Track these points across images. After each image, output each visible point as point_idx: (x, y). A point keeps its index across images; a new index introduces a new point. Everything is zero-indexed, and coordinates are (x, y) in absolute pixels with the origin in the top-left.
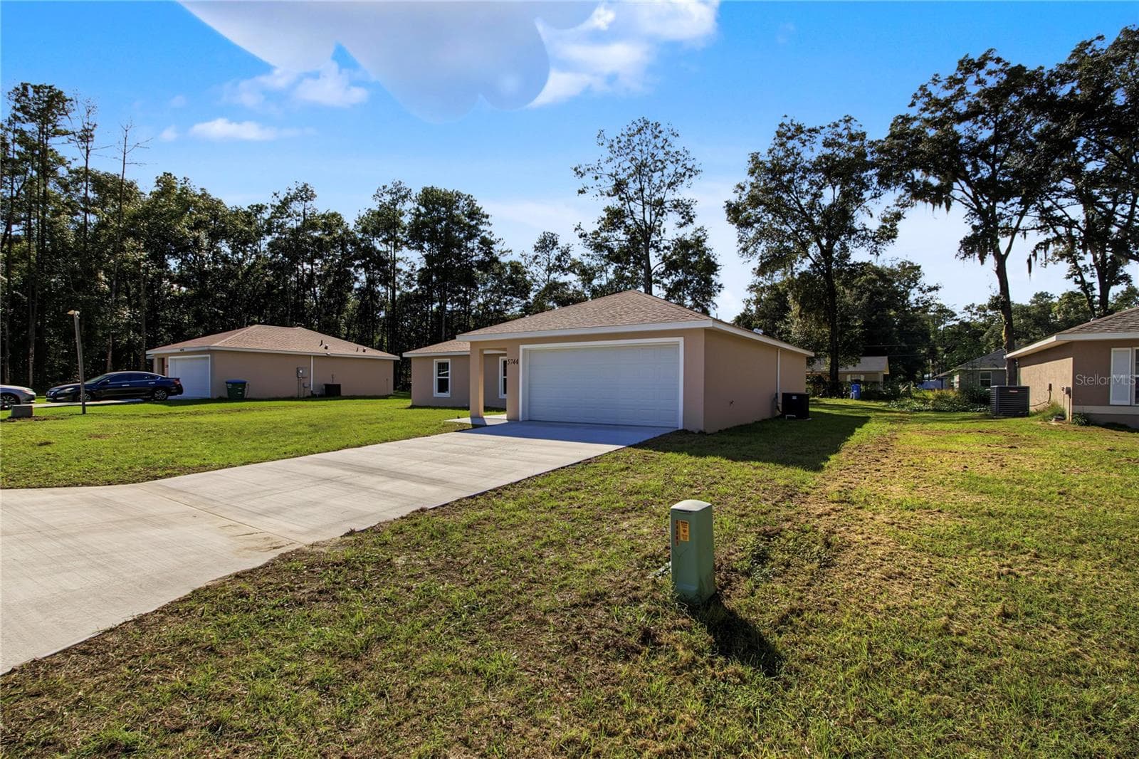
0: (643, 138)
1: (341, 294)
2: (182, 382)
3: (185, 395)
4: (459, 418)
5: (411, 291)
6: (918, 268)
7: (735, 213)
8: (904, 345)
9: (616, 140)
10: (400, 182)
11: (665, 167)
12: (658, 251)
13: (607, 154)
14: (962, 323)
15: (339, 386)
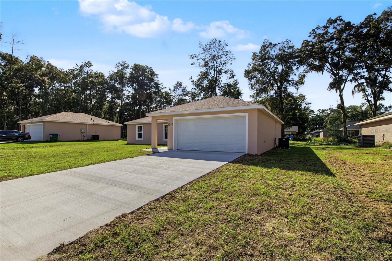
0: (215, 46)
1: (102, 103)
2: (31, 134)
3: (32, 139)
4: (147, 149)
5: (129, 101)
6: (305, 96)
7: (248, 74)
8: (300, 122)
9: (205, 46)
10: (125, 62)
11: (221, 58)
12: (219, 88)
13: (202, 51)
14: (317, 115)
15: (98, 136)
